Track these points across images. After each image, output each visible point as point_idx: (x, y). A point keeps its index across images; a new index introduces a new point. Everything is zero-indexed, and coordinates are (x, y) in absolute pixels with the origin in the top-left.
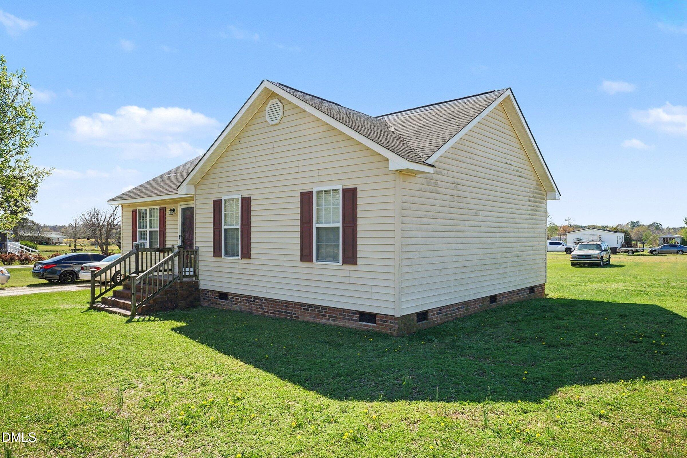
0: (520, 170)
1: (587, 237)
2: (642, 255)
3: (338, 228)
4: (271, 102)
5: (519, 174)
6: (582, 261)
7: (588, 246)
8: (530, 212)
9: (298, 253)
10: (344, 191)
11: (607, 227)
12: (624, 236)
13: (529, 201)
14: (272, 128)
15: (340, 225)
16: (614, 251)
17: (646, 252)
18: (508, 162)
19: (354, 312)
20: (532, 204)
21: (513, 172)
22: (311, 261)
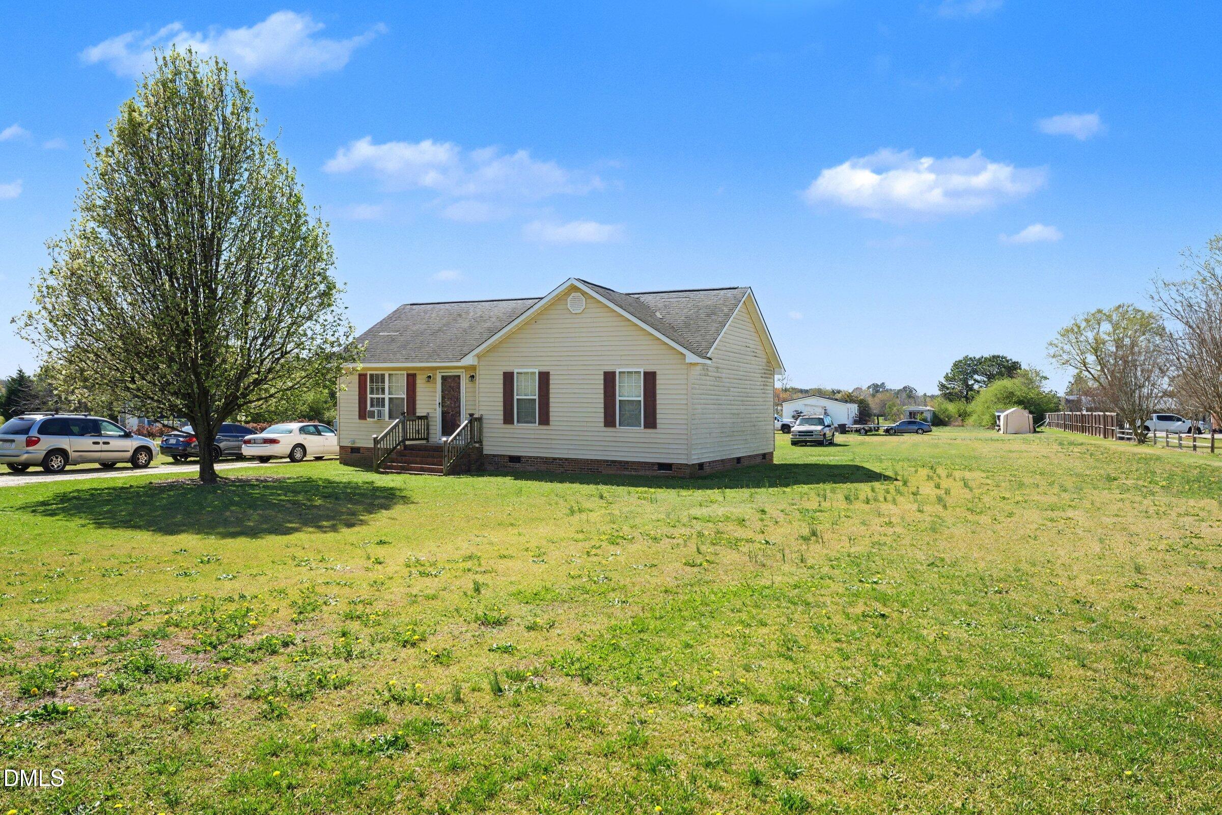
0: (755, 350)
1: (809, 409)
2: (876, 435)
3: (640, 401)
4: (573, 294)
5: (755, 354)
6: (803, 438)
7: (809, 421)
8: (762, 387)
9: (602, 420)
10: (646, 374)
11: (839, 392)
12: (857, 408)
13: (762, 377)
14: (574, 316)
15: (642, 399)
16: (843, 429)
17: (881, 432)
18: (748, 345)
19: (653, 464)
20: (764, 379)
21: (750, 354)
22: (615, 426)
